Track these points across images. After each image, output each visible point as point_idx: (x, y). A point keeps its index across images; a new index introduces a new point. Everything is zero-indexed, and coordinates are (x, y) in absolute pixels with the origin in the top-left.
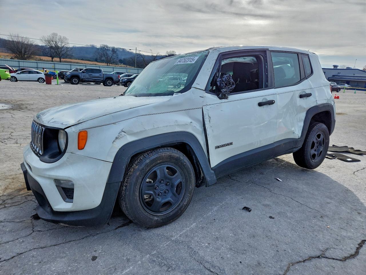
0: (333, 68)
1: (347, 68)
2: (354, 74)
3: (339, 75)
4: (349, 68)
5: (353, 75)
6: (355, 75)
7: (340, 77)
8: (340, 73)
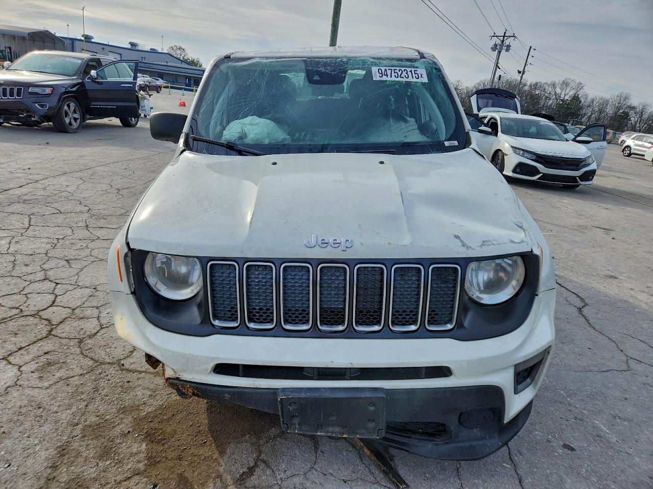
0: (129, 46)
1: (151, 49)
2: (167, 62)
3: (143, 61)
4: (154, 50)
5: (165, 64)
6: (169, 64)
7: (147, 65)
8: (145, 58)
